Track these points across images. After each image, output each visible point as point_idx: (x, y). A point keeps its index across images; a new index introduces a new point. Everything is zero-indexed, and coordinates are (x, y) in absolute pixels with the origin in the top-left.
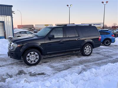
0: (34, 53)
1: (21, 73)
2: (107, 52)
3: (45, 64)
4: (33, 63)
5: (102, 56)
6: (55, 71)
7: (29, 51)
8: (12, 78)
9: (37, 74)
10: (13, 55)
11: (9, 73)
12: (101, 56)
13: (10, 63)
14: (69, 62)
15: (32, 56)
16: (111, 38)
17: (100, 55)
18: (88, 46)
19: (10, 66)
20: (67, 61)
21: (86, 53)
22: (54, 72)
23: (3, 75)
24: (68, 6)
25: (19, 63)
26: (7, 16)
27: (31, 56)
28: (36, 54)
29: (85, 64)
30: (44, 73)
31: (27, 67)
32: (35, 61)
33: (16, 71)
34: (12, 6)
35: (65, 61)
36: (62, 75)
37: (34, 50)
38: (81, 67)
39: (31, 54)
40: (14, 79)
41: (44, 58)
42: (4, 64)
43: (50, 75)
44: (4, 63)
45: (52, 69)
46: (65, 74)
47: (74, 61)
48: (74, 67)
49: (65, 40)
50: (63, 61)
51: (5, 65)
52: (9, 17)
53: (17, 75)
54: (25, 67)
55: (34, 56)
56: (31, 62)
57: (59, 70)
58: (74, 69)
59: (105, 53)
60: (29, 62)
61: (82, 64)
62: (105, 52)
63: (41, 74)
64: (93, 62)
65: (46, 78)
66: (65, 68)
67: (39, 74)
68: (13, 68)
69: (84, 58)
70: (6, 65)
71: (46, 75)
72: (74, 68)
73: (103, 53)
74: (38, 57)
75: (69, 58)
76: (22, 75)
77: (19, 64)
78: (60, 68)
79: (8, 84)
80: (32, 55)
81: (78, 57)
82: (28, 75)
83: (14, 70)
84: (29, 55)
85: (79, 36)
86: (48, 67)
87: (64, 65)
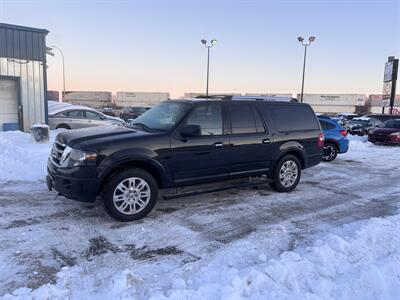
0: (137, 182)
1: (98, 247)
2: (336, 181)
3: (170, 215)
4: (133, 211)
5: (327, 192)
6: (212, 243)
7: (124, 174)
8: (76, 268)
9: (153, 251)
10: (68, 188)
11: (60, 248)
12: (326, 194)
13: (53, 210)
14: (241, 209)
15: (130, 192)
16: (338, 139)
17: (322, 188)
18: (288, 162)
19: (58, 223)
20: (235, 207)
21: (283, 183)
22: (207, 244)
23: (41, 257)
24: (204, 42)
25: (83, 212)
26: (31, 62)
27: (126, 192)
28: (143, 183)
29: (293, 219)
30: (174, 248)
31: (112, 227)
32: (138, 207)
33: (81, 240)
34: (46, 32)
35: (230, 208)
36: (238, 254)
37: (137, 171)
38: (284, 227)
39: (126, 184)
40: (85, 273)
41: (165, 198)
42: (35, 215)
43: (198, 255)
44: (35, 212)
45: (197, 233)
46: (246, 252)
47: (255, 206)
48: (264, 227)
49: (228, 143)
50: (221, 208)
51: (39, 219)
52: (37, 64)
53: (91, 257)
54: (109, 225)
55: (137, 190)
56: (127, 210)
57: (222, 237)
58: (267, 236)
59: (330, 182)
60: (121, 209)
61: (284, 219)
62: (330, 178)
63: (169, 253)
64: (312, 210)
65: (191, 268)
66: (236, 232)
67: (161, 252)
68: (67, 229)
69: (280, 198)
70: (41, 217)
71: (185, 257)
72: (266, 233)
73: (325, 182)
74: (148, 193)
75: (237, 198)
76: (107, 255)
77: (84, 216)
78: (221, 229)
79: (67, 291)
80: (132, 189)
81: (261, 194)
82: (126, 256)
83: (75, 235)
84: (120, 186)
85: (266, 132)
86: (181, 225)
87: (229, 219)
